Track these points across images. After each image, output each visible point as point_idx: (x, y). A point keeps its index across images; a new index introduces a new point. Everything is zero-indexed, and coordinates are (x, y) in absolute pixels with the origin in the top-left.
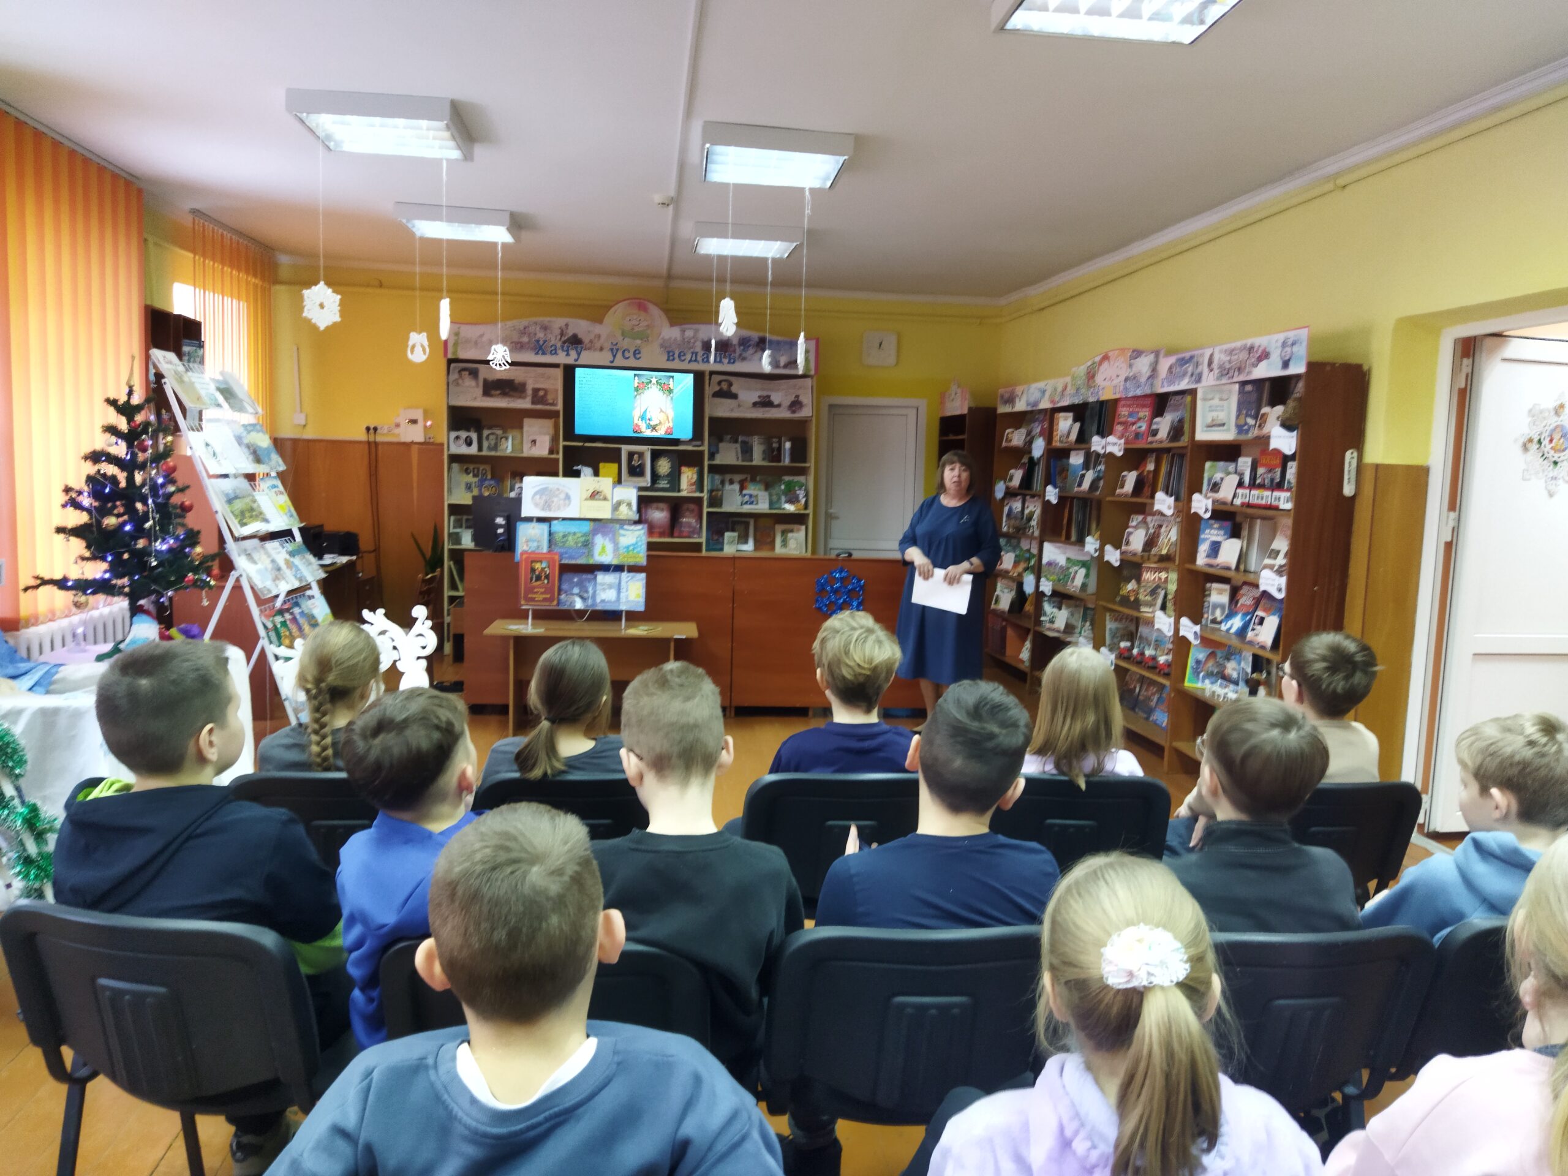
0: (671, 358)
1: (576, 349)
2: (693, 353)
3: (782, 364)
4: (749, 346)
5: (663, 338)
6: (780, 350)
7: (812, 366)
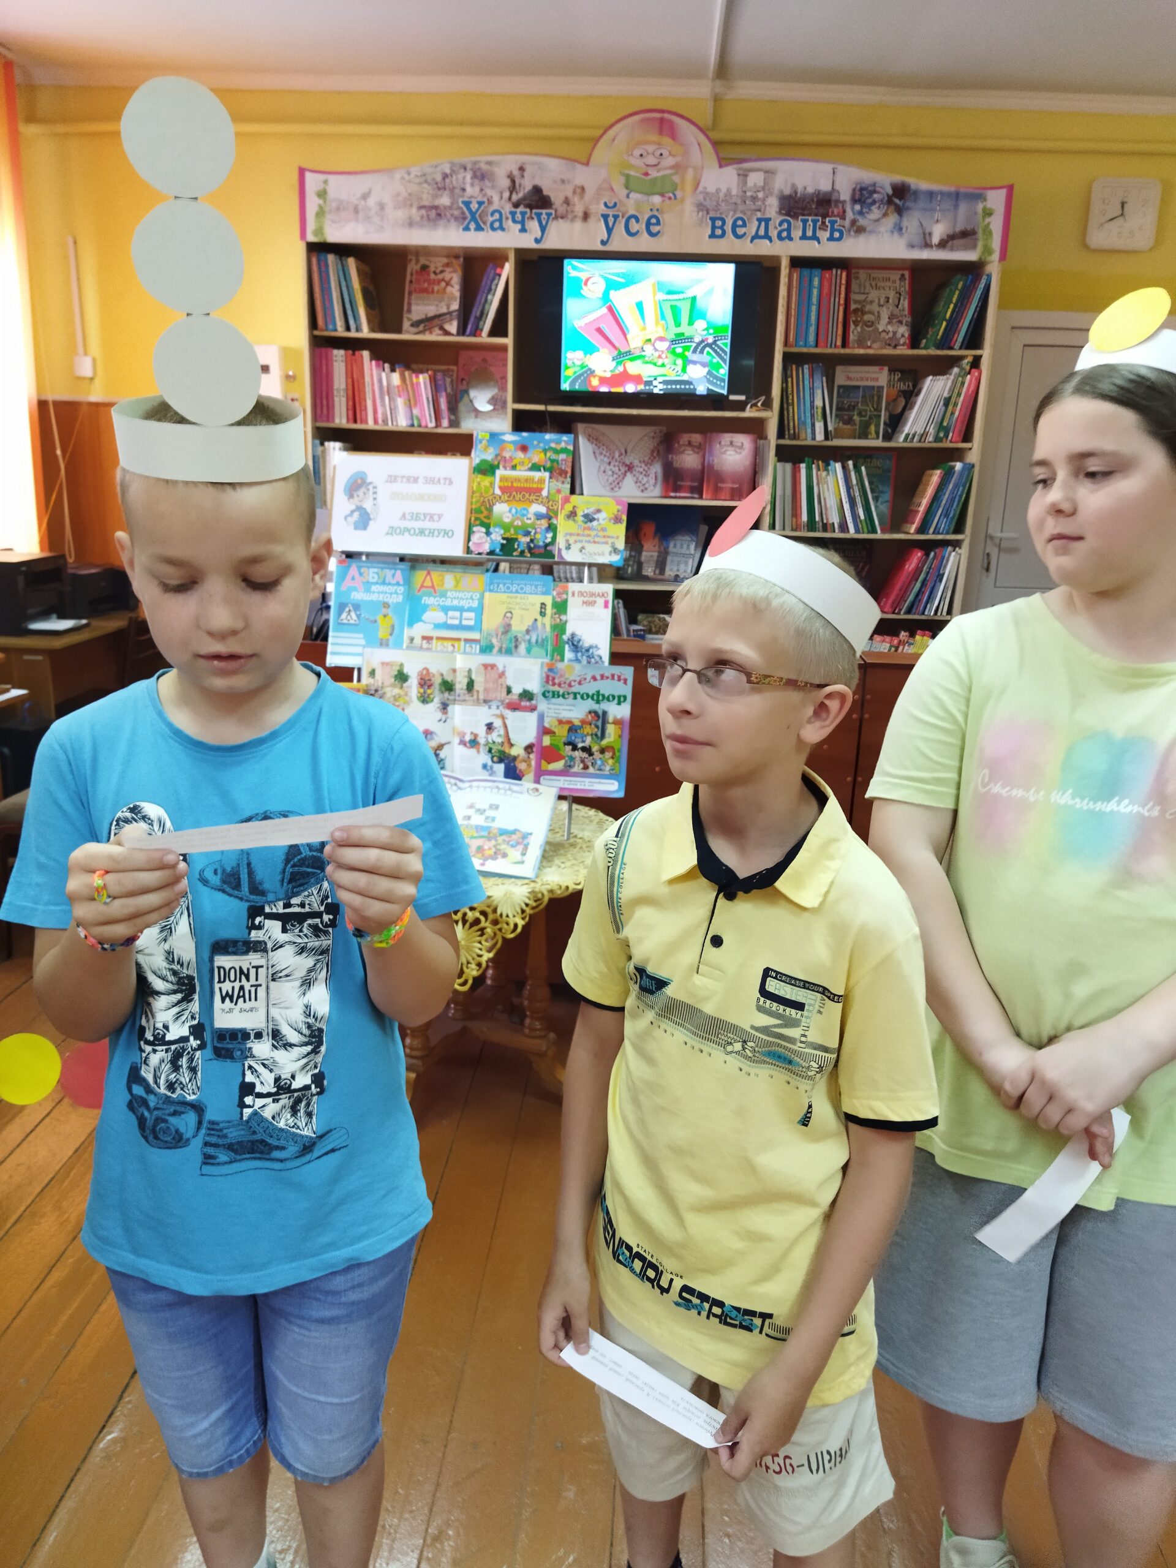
0: (719, 232)
1: (539, 216)
2: (759, 220)
3: (935, 240)
4: (874, 202)
5: (706, 194)
6: (933, 210)
7: (996, 244)
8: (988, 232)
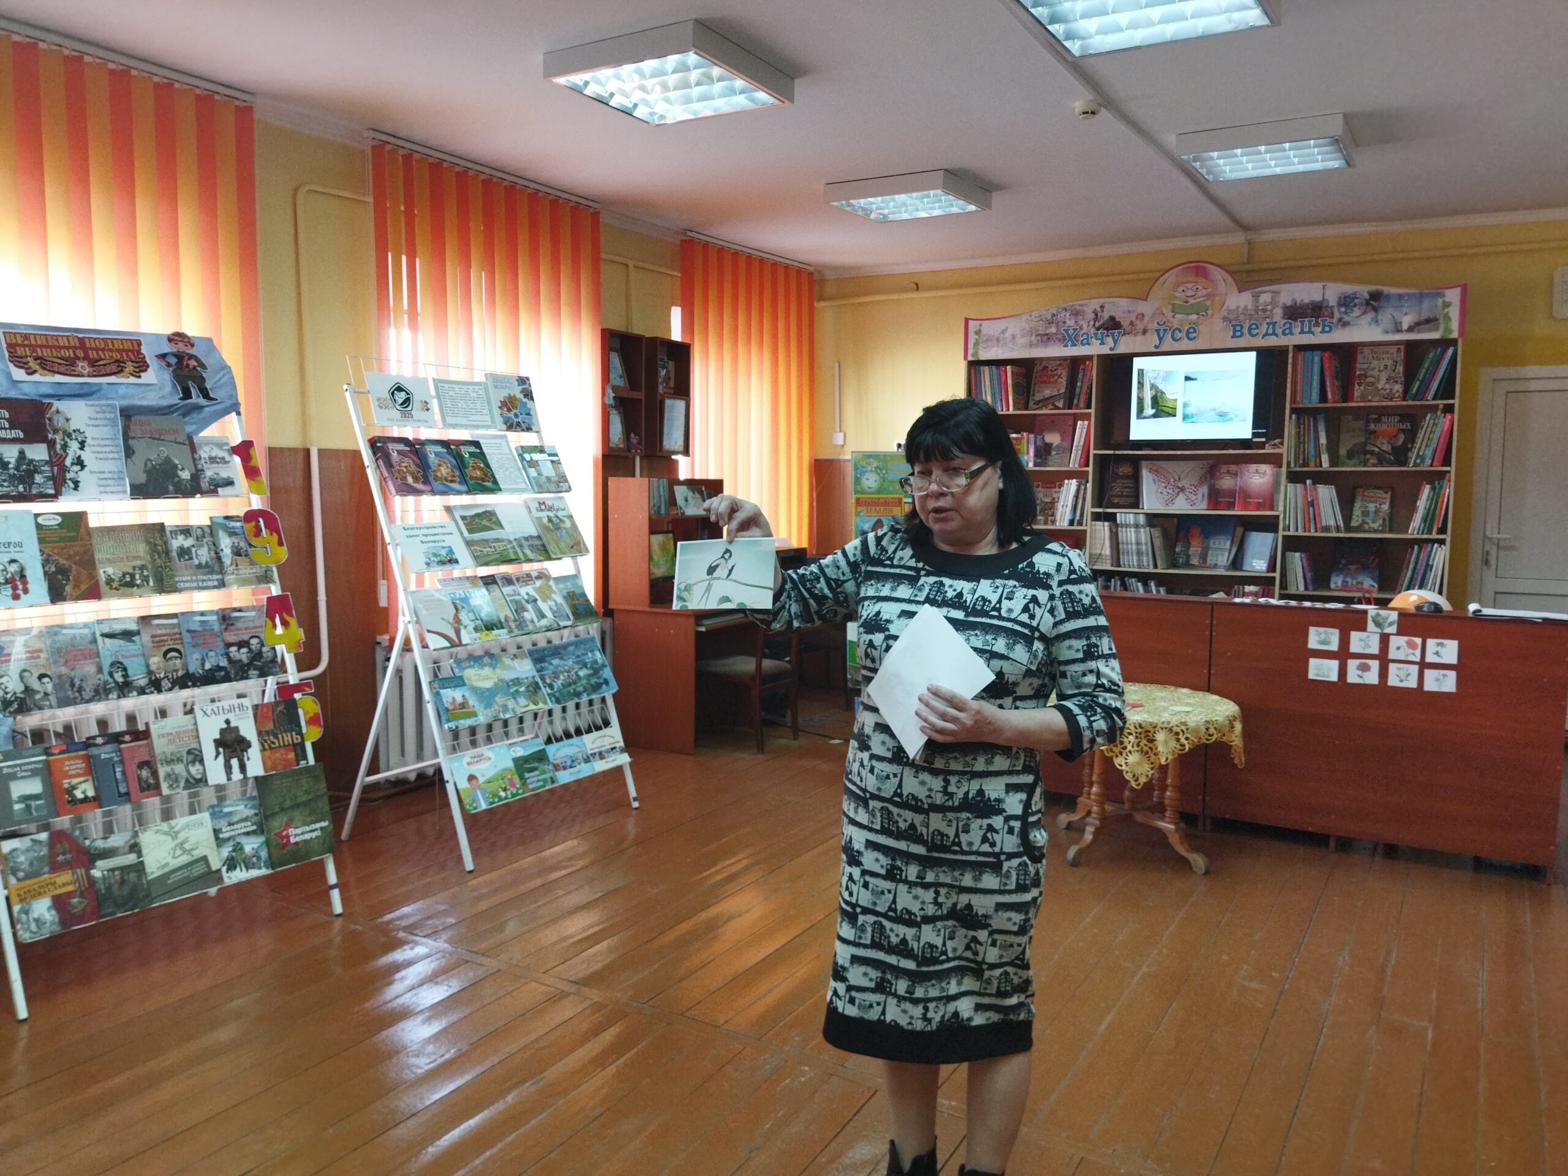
0: (1239, 334)
1: (1113, 334)
2: (1268, 324)
3: (1405, 326)
4: (1355, 305)
6: (1403, 306)
7: (1455, 325)
8: (1448, 318)
